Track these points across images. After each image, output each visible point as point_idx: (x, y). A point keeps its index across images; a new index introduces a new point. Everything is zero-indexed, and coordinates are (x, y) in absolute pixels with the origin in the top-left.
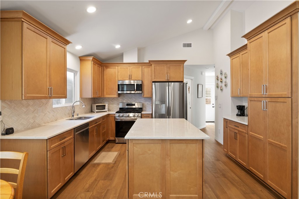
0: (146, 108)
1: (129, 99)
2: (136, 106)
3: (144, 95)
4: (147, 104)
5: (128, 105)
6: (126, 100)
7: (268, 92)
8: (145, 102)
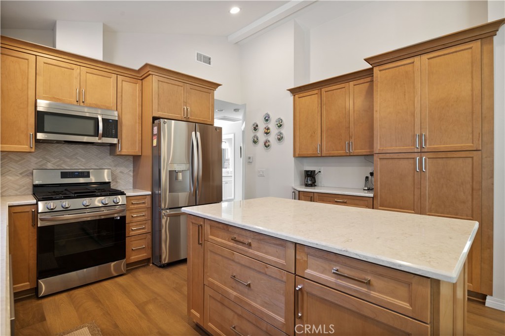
0: (117, 182)
1: (68, 160)
2: (91, 180)
3: (121, 149)
4: (121, 172)
5: (64, 175)
6: (54, 161)
7: (427, 144)
8: (115, 166)
